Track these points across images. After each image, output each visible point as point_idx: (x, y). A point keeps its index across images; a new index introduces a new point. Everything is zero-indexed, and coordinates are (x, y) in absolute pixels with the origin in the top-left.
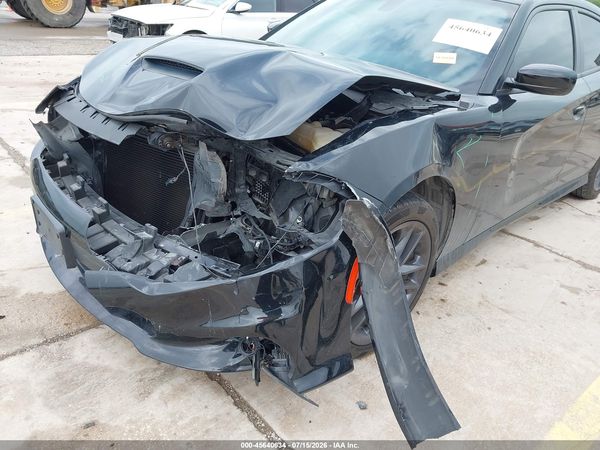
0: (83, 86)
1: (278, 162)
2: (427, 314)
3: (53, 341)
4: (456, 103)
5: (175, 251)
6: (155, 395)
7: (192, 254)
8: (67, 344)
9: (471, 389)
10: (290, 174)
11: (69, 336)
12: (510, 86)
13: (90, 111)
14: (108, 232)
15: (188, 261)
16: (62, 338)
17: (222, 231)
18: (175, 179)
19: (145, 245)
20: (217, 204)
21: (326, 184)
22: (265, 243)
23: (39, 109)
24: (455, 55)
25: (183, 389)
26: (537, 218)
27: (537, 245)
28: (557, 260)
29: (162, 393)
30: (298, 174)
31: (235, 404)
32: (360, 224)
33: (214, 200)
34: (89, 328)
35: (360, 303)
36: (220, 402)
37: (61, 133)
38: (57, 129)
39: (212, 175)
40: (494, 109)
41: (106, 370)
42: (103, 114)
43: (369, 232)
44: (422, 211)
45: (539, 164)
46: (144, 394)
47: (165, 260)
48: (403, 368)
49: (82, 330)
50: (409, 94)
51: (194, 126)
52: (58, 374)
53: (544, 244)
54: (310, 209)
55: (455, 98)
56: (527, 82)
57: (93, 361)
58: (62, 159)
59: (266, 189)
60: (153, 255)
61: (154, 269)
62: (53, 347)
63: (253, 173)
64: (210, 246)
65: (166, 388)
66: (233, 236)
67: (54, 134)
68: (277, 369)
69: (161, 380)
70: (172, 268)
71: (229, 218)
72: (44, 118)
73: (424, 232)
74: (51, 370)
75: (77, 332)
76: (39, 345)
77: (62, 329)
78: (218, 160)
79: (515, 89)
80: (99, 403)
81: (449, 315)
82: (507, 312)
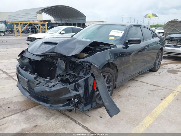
0: (28, 50)
1: (76, 61)
2: (115, 98)
3: (23, 111)
4: (114, 47)
5: (54, 82)
6: (51, 119)
7: (58, 83)
8: (27, 111)
9: (127, 112)
10: (79, 62)
11: (27, 110)
12: (127, 43)
13: (32, 54)
14: (38, 81)
15: (57, 84)
16: (26, 110)
17: (65, 78)
18: (53, 68)
19: (47, 82)
20: (63, 72)
21: (87, 63)
22: (75, 79)
23: (19, 56)
24: (114, 37)
25: (57, 117)
26: (143, 77)
27: (142, 82)
28: (147, 85)
29: (52, 119)
30: (81, 62)
31: (70, 119)
32: (95, 70)
33: (62, 72)
34: (32, 107)
35: (98, 92)
36: (67, 119)
37: (24, 61)
38: (23, 60)
39: (62, 65)
40: (123, 48)
41: (38, 115)
42: (35, 55)
43: (97, 72)
44: (109, 70)
45: (141, 62)
46: (48, 119)
47: (52, 84)
48: (107, 101)
49: (30, 108)
50: (104, 46)
51: (57, 55)
52: (26, 117)
53: (144, 82)
54: (84, 71)
55: (115, 46)
56: (131, 42)
57: (34, 114)
58: (24, 67)
59: (74, 68)
60: (49, 84)
61: (50, 86)
62: (24, 112)
63: (71, 65)
64: (62, 81)
65: (53, 117)
66: (67, 79)
67: (22, 61)
68: (80, 108)
69: (52, 116)
70: (54, 86)
71: (66, 75)
72: (20, 57)
73: (111, 76)
74: (24, 117)
75: (29, 109)
76: (20, 112)
77: (25, 108)
78: (63, 61)
79: (129, 44)
80: (37, 122)
81: (121, 98)
82: (135, 96)
